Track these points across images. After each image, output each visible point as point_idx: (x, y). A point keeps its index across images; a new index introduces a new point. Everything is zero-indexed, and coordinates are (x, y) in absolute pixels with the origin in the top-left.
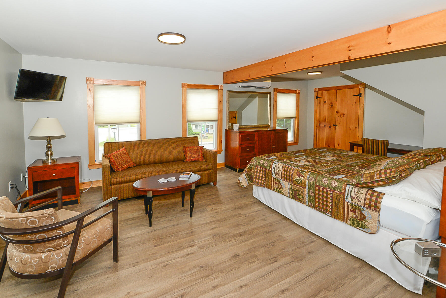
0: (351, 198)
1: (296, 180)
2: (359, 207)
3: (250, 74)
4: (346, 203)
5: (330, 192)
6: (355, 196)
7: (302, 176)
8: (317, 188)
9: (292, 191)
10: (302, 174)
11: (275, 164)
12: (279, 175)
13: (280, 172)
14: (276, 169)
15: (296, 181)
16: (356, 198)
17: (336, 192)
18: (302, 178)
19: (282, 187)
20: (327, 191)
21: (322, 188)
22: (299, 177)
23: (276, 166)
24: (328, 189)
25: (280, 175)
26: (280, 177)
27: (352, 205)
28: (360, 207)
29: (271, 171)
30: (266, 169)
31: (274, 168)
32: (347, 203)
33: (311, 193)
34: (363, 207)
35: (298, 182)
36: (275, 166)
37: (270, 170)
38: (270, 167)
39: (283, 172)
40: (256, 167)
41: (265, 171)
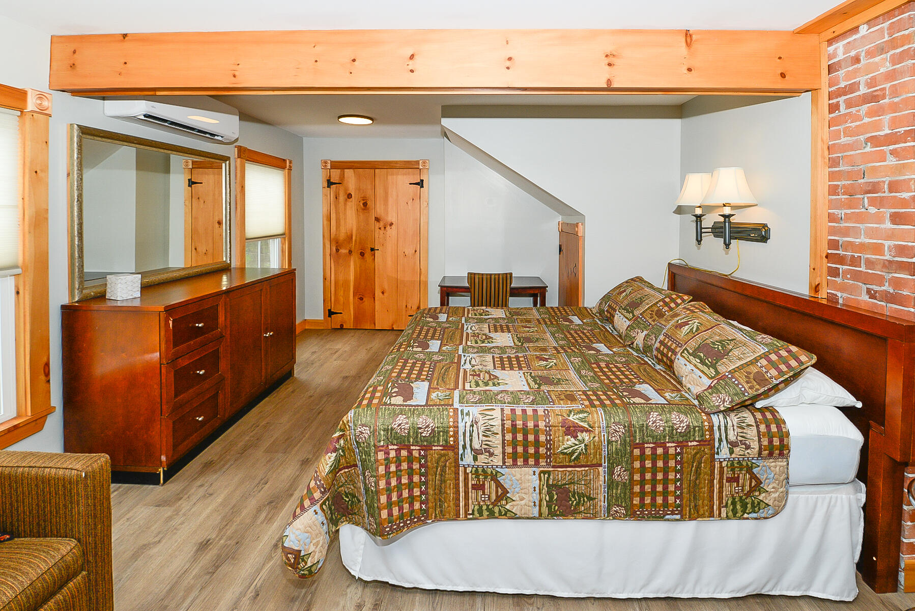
0: (729, 446)
1: (565, 449)
2: (747, 465)
3: (236, 67)
4: (717, 465)
5: (676, 450)
6: (737, 438)
7: (583, 430)
8: (637, 452)
9: (549, 493)
10: (582, 424)
11: (466, 418)
12: (491, 455)
13: (497, 441)
14: (475, 434)
15: (565, 453)
16: (741, 441)
17: (690, 444)
18: (585, 436)
19: (506, 492)
20: (666, 452)
21: (652, 448)
22: (575, 437)
23: (476, 423)
24: (668, 445)
25: (498, 451)
26: (497, 461)
27: (732, 464)
28: (749, 463)
29: (455, 448)
30: (427, 448)
31: (468, 434)
32: (721, 462)
33: (619, 475)
34: (758, 460)
35: (572, 456)
36: (472, 426)
37: (447, 447)
38: (448, 432)
39: (509, 437)
40: (381, 456)
41: (425, 457)
